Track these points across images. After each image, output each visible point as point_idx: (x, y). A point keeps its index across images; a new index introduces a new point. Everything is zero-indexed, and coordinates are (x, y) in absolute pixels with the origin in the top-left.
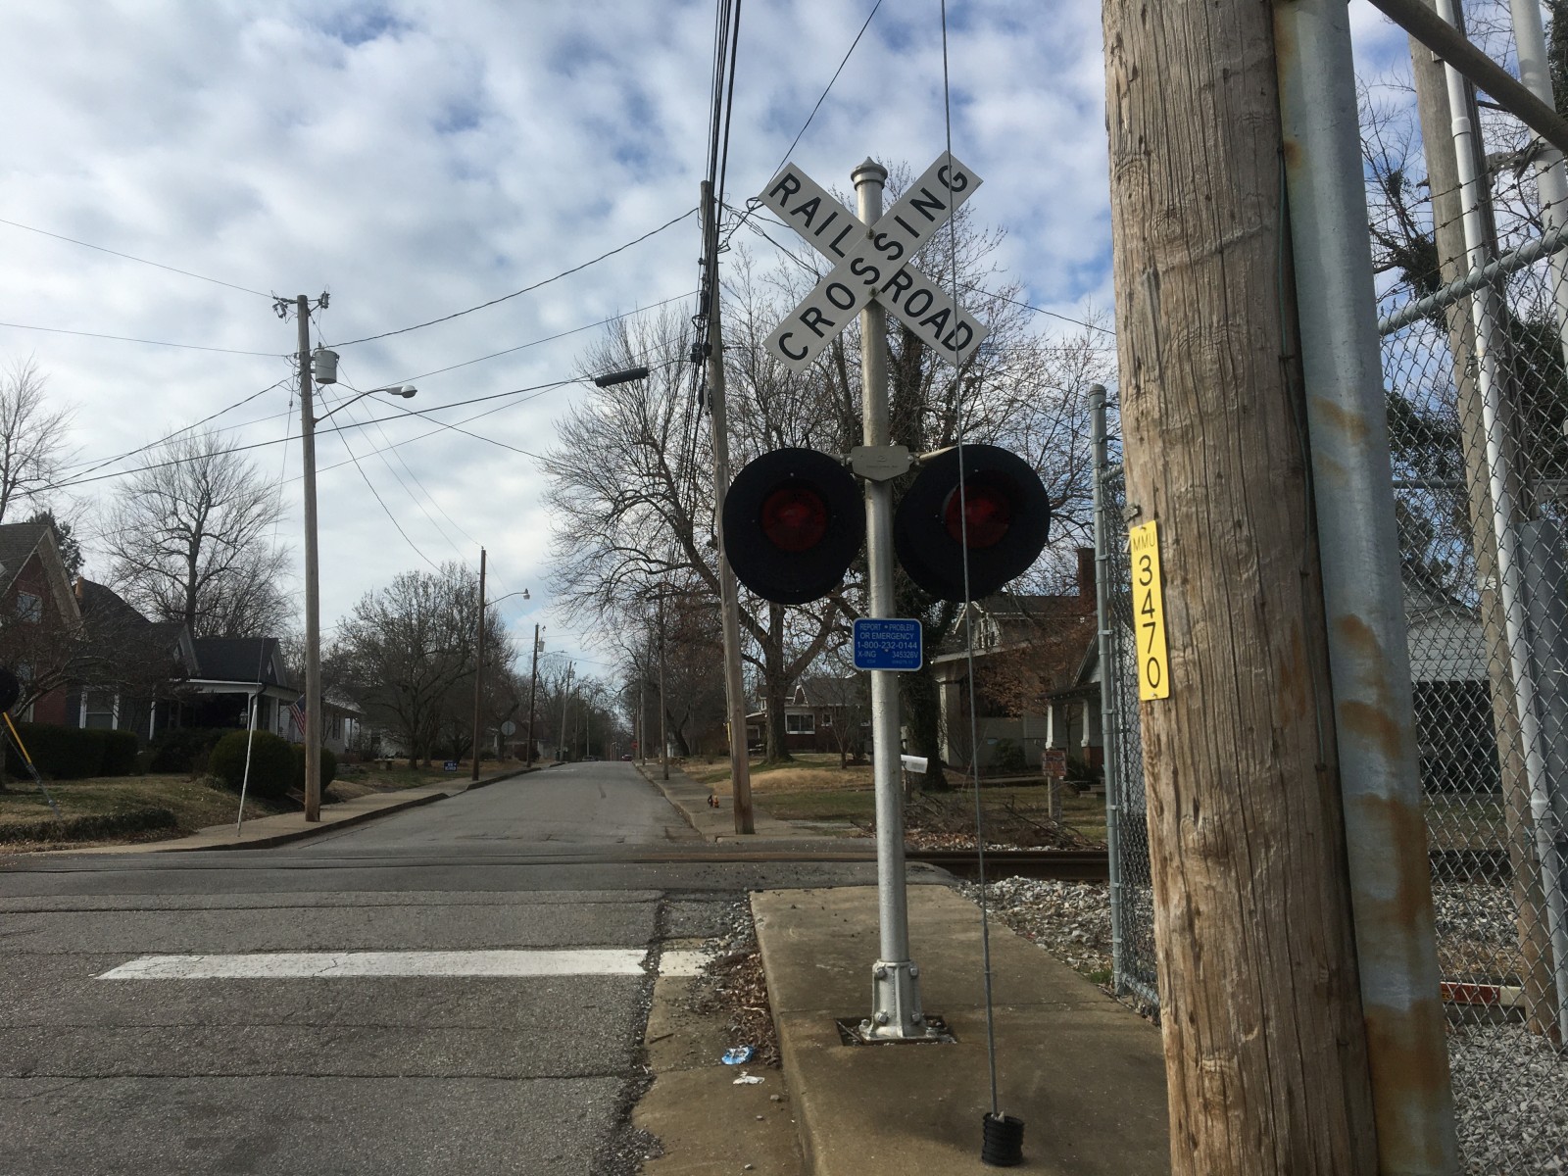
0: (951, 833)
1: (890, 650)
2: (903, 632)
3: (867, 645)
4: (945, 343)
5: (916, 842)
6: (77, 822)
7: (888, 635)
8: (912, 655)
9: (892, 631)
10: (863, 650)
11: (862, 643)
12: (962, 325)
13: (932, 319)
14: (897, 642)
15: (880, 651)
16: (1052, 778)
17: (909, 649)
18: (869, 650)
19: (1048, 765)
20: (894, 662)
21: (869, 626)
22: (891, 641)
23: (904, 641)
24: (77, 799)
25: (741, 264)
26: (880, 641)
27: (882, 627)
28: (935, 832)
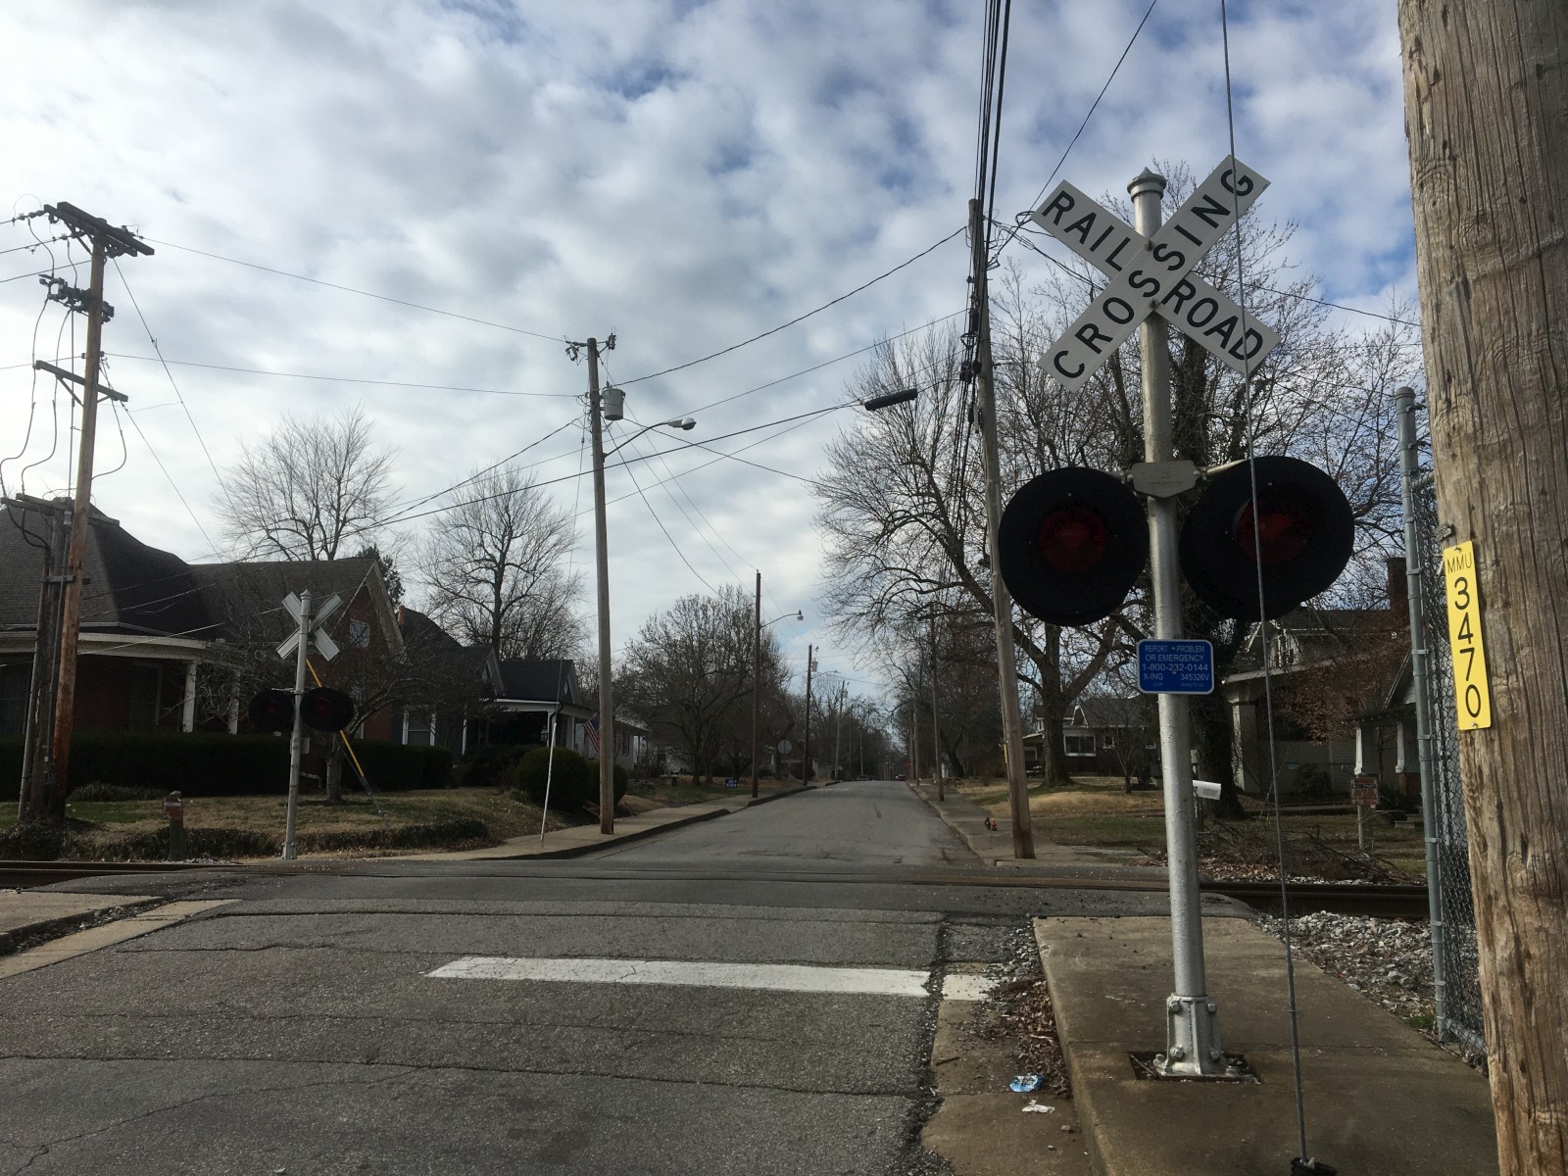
0: (1248, 863)
1: (1178, 672)
2: (1192, 654)
3: (1152, 667)
4: (1233, 352)
5: (1210, 872)
6: (403, 831)
7: (1176, 657)
8: (1202, 677)
9: (1179, 653)
10: (1149, 672)
11: (1148, 665)
12: (1251, 332)
13: (1218, 329)
14: (1186, 664)
15: (1166, 673)
16: (1362, 807)
17: (1199, 672)
18: (1155, 672)
19: (1357, 793)
20: (1183, 685)
21: (1155, 648)
22: (1179, 663)
23: (1193, 663)
24: (401, 810)
25: (1010, 280)
26: (1167, 663)
27: (1169, 648)
28: (1232, 862)
